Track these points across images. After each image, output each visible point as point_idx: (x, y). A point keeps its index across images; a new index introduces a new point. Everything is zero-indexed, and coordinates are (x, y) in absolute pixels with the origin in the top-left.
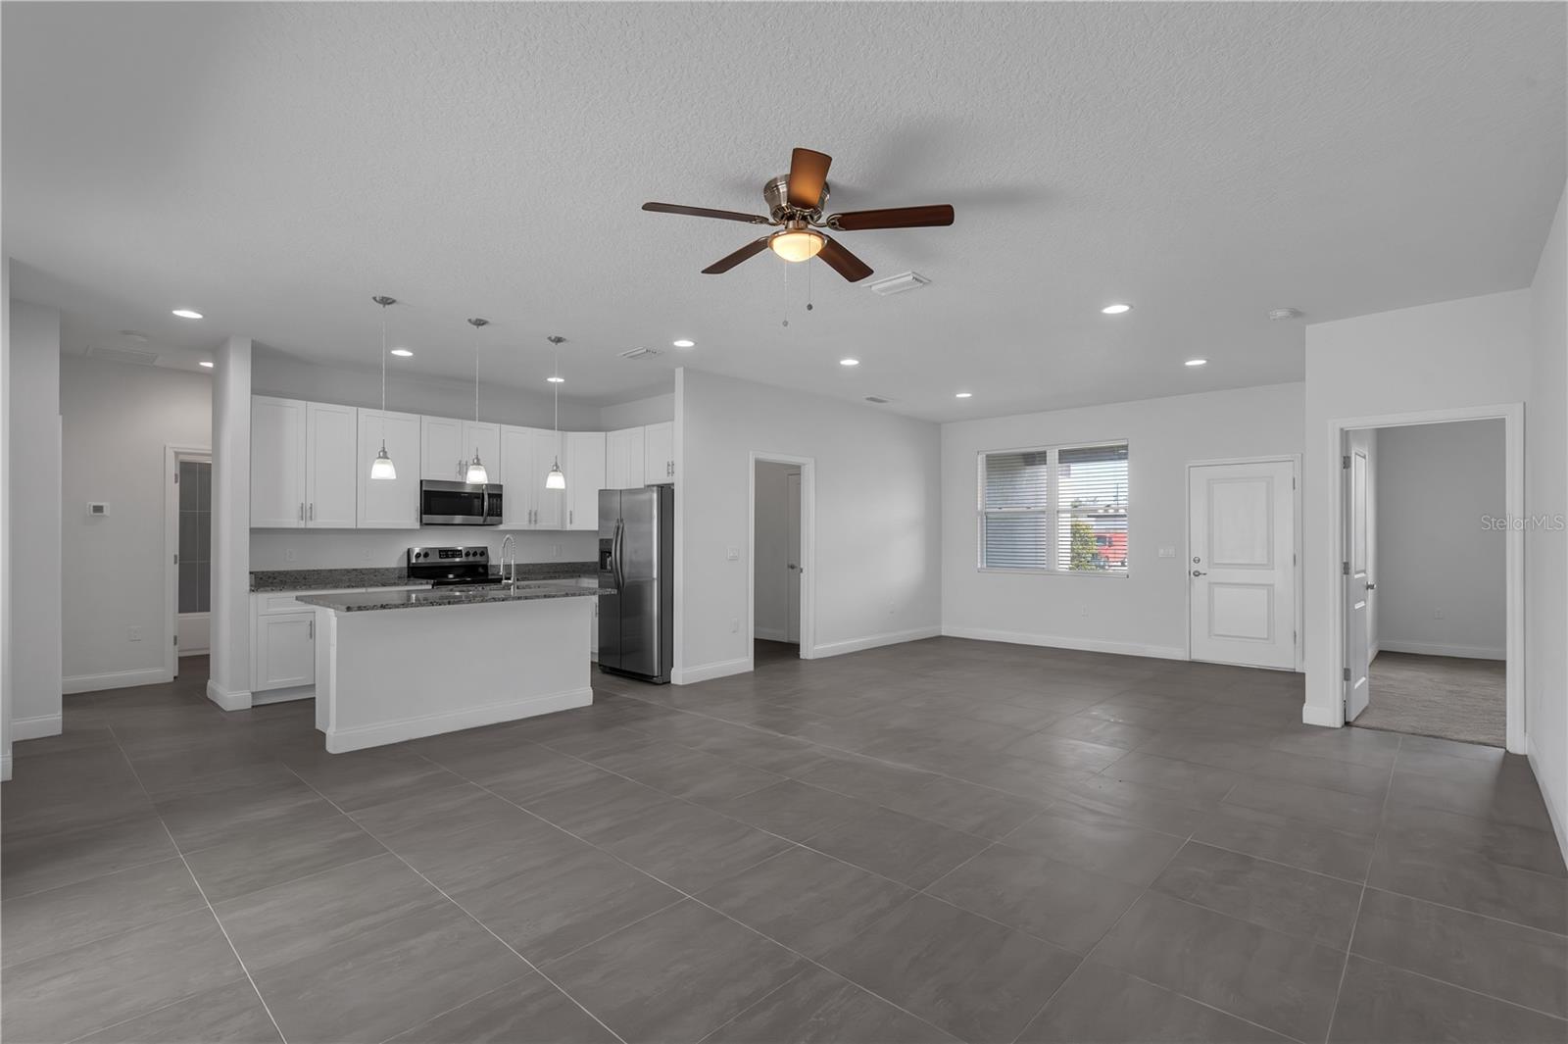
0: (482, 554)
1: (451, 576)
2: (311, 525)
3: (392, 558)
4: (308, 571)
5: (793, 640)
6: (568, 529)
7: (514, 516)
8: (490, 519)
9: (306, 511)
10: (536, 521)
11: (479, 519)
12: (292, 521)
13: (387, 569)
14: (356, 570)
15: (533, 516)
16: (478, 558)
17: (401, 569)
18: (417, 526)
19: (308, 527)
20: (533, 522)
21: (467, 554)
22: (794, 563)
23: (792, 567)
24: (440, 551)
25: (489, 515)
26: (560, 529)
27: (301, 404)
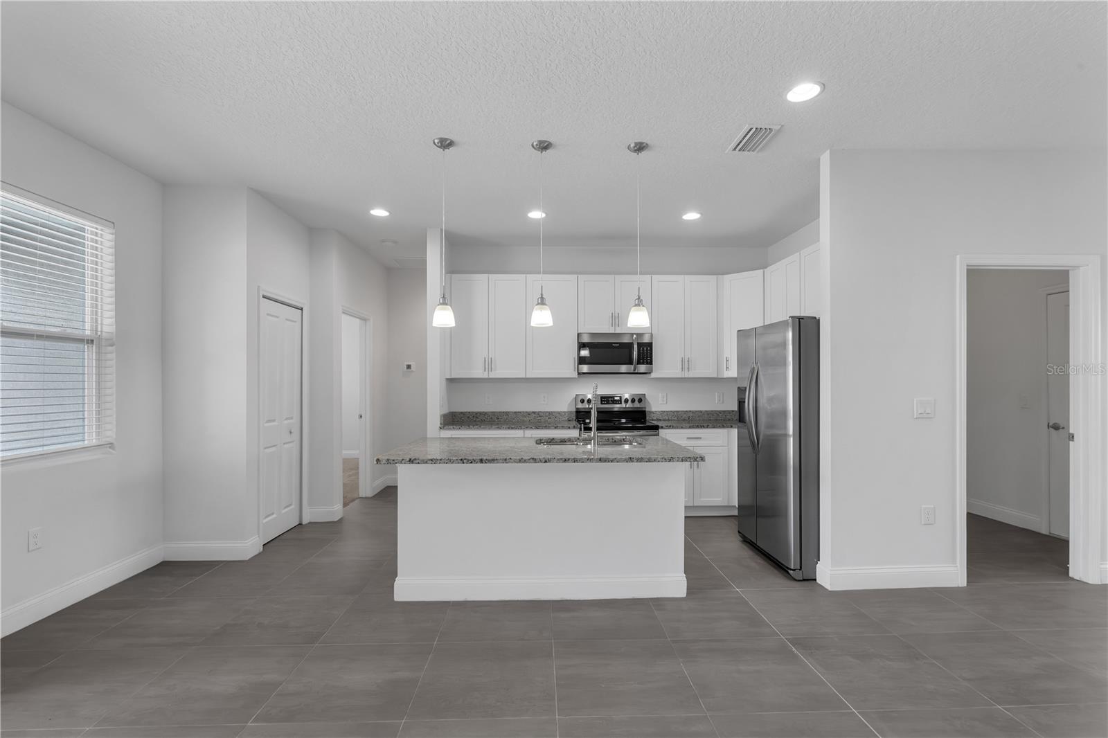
0: (640, 401)
1: (623, 421)
2: (492, 375)
3: (563, 403)
4: (500, 412)
5: (1057, 532)
6: (725, 376)
7: (666, 363)
8: (642, 368)
9: (489, 364)
10: (688, 368)
11: (630, 368)
12: (478, 373)
13: (559, 413)
14: (534, 413)
15: (686, 364)
16: (637, 405)
17: (571, 412)
18: (575, 375)
19: (491, 377)
20: (686, 370)
21: (633, 401)
22: (1062, 424)
23: (1056, 427)
24: (602, 398)
25: (639, 363)
26: (715, 376)
27: (484, 277)
